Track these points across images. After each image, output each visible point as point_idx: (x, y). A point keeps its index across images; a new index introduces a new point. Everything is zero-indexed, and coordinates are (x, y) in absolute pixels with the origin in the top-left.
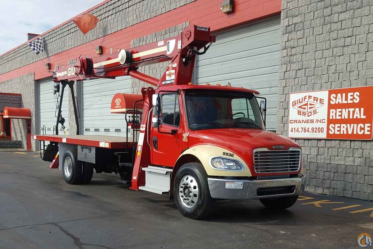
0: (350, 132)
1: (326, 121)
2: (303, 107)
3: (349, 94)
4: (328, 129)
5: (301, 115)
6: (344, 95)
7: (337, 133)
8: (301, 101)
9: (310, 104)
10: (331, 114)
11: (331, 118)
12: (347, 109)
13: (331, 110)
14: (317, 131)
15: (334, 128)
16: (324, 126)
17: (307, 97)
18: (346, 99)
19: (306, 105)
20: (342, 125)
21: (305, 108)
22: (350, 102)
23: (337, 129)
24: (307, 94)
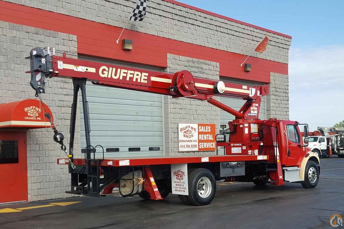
0: (208, 147)
1: (198, 141)
2: (186, 132)
3: (207, 127)
4: (199, 146)
5: (185, 137)
6: (204, 127)
7: (203, 147)
8: (185, 129)
9: (190, 131)
10: (200, 137)
11: (200, 139)
12: (206, 135)
13: (200, 135)
14: (194, 147)
15: (201, 145)
16: (197, 143)
17: (188, 127)
18: (205, 130)
19: (188, 131)
20: (205, 143)
21: (187, 133)
22: (207, 131)
23: (203, 145)
24: (188, 125)
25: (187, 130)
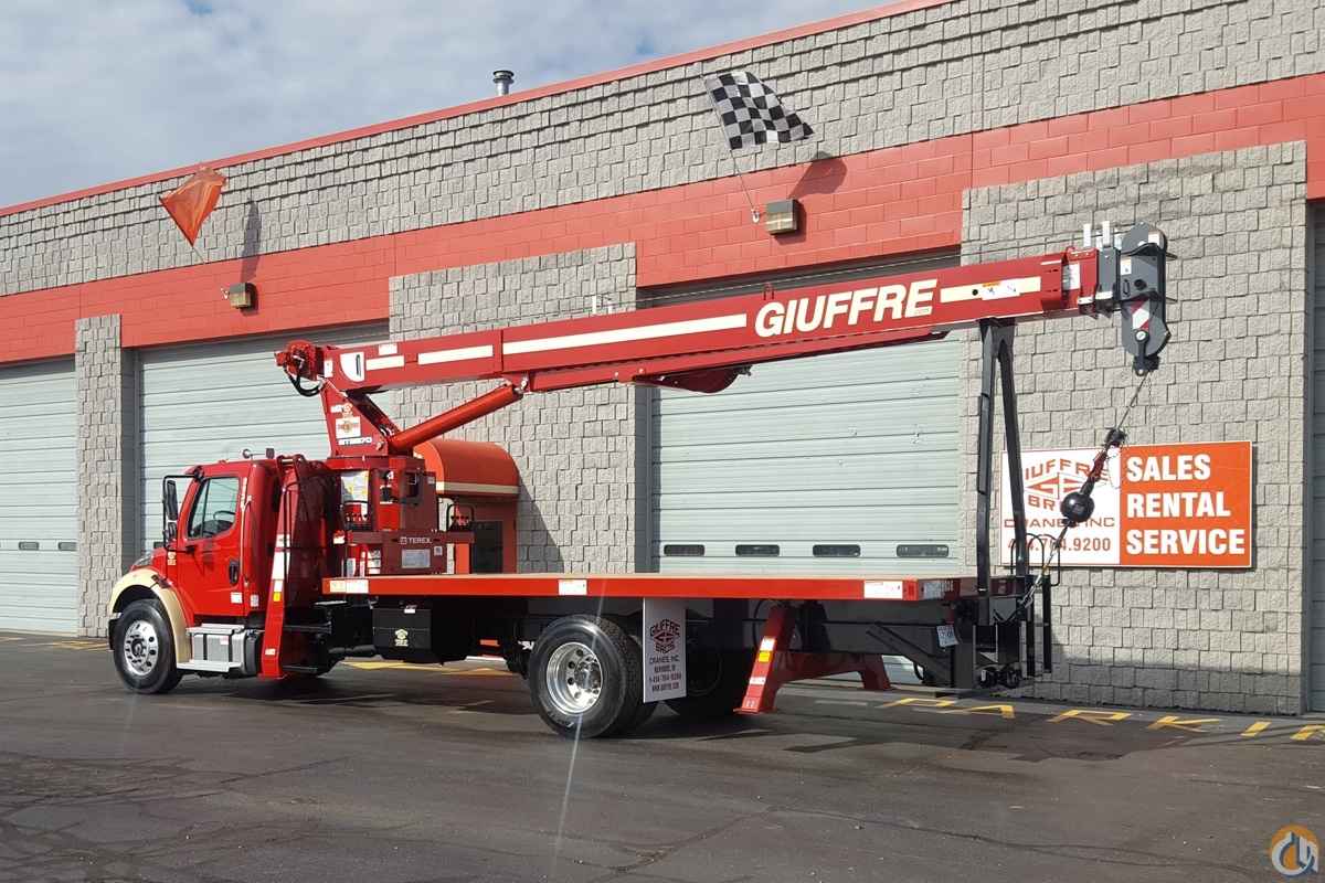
0: (1188, 549)
1: (1117, 522)
2: (1044, 486)
3: (1182, 459)
4: (1124, 542)
5: (1038, 505)
6: (1166, 460)
7: (1149, 550)
8: (1037, 471)
9: (1067, 481)
10: (1131, 506)
11: (1130, 514)
12: (1176, 495)
13: (1131, 497)
14: (1090, 546)
15: (1142, 540)
16: (1113, 534)
17: (1057, 464)
18: (1173, 469)
19: (1055, 481)
20: (1165, 533)
21: (1050, 491)
22: (1182, 476)
23: (1149, 541)
24: (1057, 456)
25: (1045, 477)
